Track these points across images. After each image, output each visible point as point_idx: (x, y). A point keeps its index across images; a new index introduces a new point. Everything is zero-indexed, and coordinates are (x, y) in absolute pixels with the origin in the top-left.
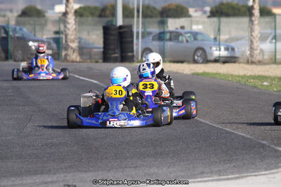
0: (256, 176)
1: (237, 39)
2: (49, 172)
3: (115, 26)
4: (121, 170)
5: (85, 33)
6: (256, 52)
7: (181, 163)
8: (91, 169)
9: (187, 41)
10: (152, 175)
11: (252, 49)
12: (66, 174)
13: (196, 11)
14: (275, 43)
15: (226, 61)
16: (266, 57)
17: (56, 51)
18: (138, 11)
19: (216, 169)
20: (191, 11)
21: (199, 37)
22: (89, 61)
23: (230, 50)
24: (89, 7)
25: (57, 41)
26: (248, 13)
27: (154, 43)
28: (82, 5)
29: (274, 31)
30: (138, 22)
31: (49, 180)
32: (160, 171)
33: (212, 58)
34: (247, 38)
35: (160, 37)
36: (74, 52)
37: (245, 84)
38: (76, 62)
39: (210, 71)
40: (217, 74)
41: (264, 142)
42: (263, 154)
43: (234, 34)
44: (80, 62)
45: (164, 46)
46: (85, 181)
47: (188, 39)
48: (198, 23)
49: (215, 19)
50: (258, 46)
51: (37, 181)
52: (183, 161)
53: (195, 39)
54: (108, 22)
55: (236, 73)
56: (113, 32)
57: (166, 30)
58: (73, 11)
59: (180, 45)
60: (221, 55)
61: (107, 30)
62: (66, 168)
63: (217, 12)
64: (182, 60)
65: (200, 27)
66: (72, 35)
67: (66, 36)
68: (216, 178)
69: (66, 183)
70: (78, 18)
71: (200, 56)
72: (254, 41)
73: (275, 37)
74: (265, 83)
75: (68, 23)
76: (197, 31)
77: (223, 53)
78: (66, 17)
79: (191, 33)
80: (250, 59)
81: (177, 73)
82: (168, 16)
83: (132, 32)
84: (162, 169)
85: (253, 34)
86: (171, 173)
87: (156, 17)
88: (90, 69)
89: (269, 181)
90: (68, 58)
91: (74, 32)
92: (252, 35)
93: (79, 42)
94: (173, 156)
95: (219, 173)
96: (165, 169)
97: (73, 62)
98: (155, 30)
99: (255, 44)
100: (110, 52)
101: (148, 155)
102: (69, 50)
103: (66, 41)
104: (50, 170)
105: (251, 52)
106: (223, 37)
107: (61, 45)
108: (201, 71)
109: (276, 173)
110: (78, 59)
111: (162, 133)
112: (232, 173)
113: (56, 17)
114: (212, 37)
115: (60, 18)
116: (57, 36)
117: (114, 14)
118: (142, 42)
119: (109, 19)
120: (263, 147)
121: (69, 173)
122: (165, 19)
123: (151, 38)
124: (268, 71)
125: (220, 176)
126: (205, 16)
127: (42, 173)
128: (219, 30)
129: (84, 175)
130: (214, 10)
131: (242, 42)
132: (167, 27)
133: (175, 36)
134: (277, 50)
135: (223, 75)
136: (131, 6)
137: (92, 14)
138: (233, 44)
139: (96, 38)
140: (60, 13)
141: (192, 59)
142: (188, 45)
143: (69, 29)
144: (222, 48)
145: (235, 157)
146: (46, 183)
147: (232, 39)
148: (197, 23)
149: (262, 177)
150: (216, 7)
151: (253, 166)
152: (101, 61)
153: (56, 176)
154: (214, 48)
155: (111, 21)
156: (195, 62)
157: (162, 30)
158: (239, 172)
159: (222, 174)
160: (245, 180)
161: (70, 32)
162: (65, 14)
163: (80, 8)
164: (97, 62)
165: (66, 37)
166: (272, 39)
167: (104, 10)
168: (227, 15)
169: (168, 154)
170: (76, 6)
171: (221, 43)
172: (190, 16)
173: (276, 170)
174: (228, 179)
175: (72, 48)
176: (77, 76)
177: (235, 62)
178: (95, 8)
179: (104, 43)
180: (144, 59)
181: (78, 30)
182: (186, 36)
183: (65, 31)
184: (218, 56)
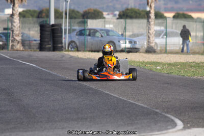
1: (137, 35)
3: (49, 24)
5: (27, 29)
6: (152, 45)
9: (102, 36)
11: (149, 42)
13: (108, 14)
14: (166, 38)
18: (66, 14)
20: (105, 14)
21: (110, 33)
22: (29, 50)
23: (133, 43)
24: (30, 11)
25: (6, 35)
26: (146, 16)
27: (77, 37)
28: (24, 9)
30: (66, 22)
33: (120, 49)
34: (146, 34)
35: (81, 33)
37: (144, 68)
38: (20, 50)
41: (157, 111)
43: (136, 31)
44: (22, 51)
45: (85, 40)
49: (122, 21)
50: (154, 40)
53: (108, 35)
55: (137, 60)
56: (47, 29)
57: (86, 28)
58: (18, 13)
59: (96, 39)
61: (43, 27)
63: (124, 15)
64: (98, 50)
65: (111, 26)
66: (17, 31)
67: (13, 31)
70: (22, 19)
72: (151, 37)
73: (166, 34)
75: (14, 22)
76: (109, 29)
77: (128, 45)
78: (13, 18)
82: (88, 18)
83: (61, 29)
87: (79, 18)
90: (14, 48)
91: (19, 29)
92: (149, 32)
93: (22, 36)
97: (17, 50)
99: (151, 39)
100: (46, 43)
102: (15, 41)
103: (13, 36)
106: (128, 34)
110: (21, 48)
111: (82, 103)
113: (5, 18)
114: (120, 33)
115: (8, 18)
116: (6, 31)
117: (48, 16)
119: (46, 19)
120: (157, 114)
122: (86, 20)
123: (75, 33)
124: (160, 59)
126: (115, 18)
128: (125, 28)
130: (122, 13)
132: (87, 25)
133: (93, 32)
134: (167, 43)
136: (61, 10)
137: (32, 16)
138: (135, 39)
139: (34, 33)
140: (8, 14)
142: (102, 39)
143: (15, 27)
144: (127, 42)
147: (134, 35)
148: (109, 23)
150: (123, 12)
152: (38, 50)
154: (121, 42)
155: (46, 21)
157: (83, 28)
161: (15, 29)
162: (12, 15)
163: (23, 11)
165: (13, 33)
166: (164, 35)
167: (41, 13)
168: (131, 17)
170: (20, 10)
172: (104, 18)
175: (17, 41)
177: (136, 52)
178: (35, 11)
179: (41, 37)
180: (70, 49)
181: (22, 27)
182: (101, 32)
183: (12, 28)
184: (124, 47)
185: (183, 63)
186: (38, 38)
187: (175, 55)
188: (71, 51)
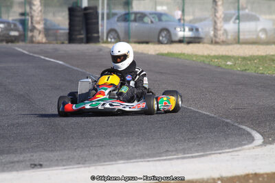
0: (220, 153)
1: (201, 20)
2: (15, 152)
3: (80, 7)
4: (87, 149)
5: (51, 14)
6: (220, 33)
7: (147, 142)
8: (57, 148)
9: (152, 22)
10: (118, 153)
11: (215, 29)
12: (32, 154)
14: (239, 23)
15: (190, 41)
16: (229, 37)
17: (22, 33)
19: (181, 147)
21: (164, 18)
22: (55, 42)
23: (194, 30)
25: (23, 23)
27: (119, 24)
29: (237, 11)
30: (103, 3)
31: (16, 159)
32: (126, 150)
33: (177, 39)
34: (211, 18)
35: (125, 18)
36: (40, 33)
37: (209, 64)
38: (42, 43)
39: (175, 52)
40: (181, 54)
41: (228, 121)
42: (227, 133)
43: (198, 14)
44: (45, 43)
45: (129, 27)
46: (52, 161)
47: (153, 20)
49: (179, 1)
50: (222, 27)
51: (3, 161)
52: (148, 140)
53: (160, 20)
54: (73, 3)
55: (200, 53)
56: (78, 14)
57: (131, 11)
59: (145, 26)
60: (186, 36)
61: (72, 12)
62: (32, 148)
64: (147, 40)
65: (165, 8)
66: (37, 16)
67: (32, 17)
68: (180, 156)
69: (33, 163)
71: (165, 37)
72: (218, 22)
73: (238, 18)
74: (229, 63)
75: (34, 5)
76: (162, 12)
77: (188, 33)
79: (155, 14)
80: (214, 39)
81: (142, 54)
83: (97, 13)
84: (127, 148)
85: (217, 14)
86: (136, 151)
88: (56, 50)
89: (233, 158)
90: (34, 39)
91: (40, 14)
92: (215, 16)
93: (45, 24)
94: (138, 135)
95: (184, 151)
96: (130, 148)
97: (39, 43)
98: (120, 11)
99: (219, 25)
100: (76, 33)
101: (113, 135)
102: (35, 31)
103: (32, 23)
104: (16, 150)
105: (215, 32)
106: (188, 18)
107: (26, 27)
108: (166, 52)
109: (240, 150)
110: (44, 40)
112: (197, 151)
116: (23, 18)
118: (107, 23)
120: (227, 126)
121: (36, 152)
123: (116, 19)
124: (231, 51)
125: (185, 154)
127: (9, 153)
128: (183, 10)
129: (51, 155)
131: (206, 22)
132: (132, 8)
133: (141, 17)
134: (241, 30)
135: (188, 55)
138: (197, 25)
139: (61, 20)
141: (156, 40)
142: (153, 26)
143: (34, 11)
144: (187, 29)
145: (199, 136)
146: (12, 163)
147: (196, 20)
148: (162, 4)
149: (225, 154)
151: (217, 145)
152: (67, 42)
153: (22, 156)
154: (178, 29)
155: (77, 3)
156: (160, 42)
157: (127, 11)
158: (204, 150)
159: (186, 152)
160: (209, 157)
161: (35, 14)
164: (63, 43)
165: (32, 19)
166: (236, 19)
169: (133, 133)
171: (186, 24)
173: (240, 148)
174: (192, 157)
175: (38, 30)
176: (43, 57)
177: (199, 43)
179: (70, 24)
180: (109, 40)
181: (44, 12)
182: (151, 16)
183: (31, 13)
184: (182, 36)
185: (262, 56)
186: (67, 26)
187: (251, 46)
188: (111, 42)
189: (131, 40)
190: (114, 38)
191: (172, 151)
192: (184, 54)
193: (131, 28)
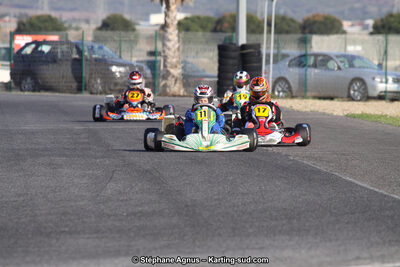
3: (236, 45)
5: (193, 54)
8: (197, 250)
9: (339, 68)
10: (286, 259)
13: (352, 25)
15: (395, 98)
17: (151, 80)
18: (269, 25)
19: (379, 254)
20: (346, 25)
21: (357, 63)
24: (198, 18)
25: (152, 65)
27: (291, 70)
28: (189, 15)
30: (269, 40)
32: (297, 255)
33: (375, 94)
35: (301, 61)
36: (176, 82)
38: (179, 96)
39: (372, 112)
40: (381, 116)
44: (184, 96)
45: (306, 75)
47: (341, 65)
48: (355, 42)
49: (380, 37)
52: (331, 241)
53: (351, 65)
54: (225, 39)
56: (233, 54)
57: (309, 52)
58: (176, 23)
59: (331, 73)
60: (389, 89)
61: (223, 51)
63: (383, 27)
64: (332, 95)
65: (359, 48)
66: (173, 57)
67: (165, 58)
70: (183, 34)
71: (358, 90)
75: (169, 40)
76: (355, 54)
77: (392, 86)
78: (166, 31)
79: (345, 56)
81: (324, 114)
82: (313, 32)
83: (260, 53)
84: (299, 252)
86: (313, 258)
87: (295, 32)
90: (168, 90)
91: (177, 54)
93: (184, 68)
94: (316, 234)
95: (383, 259)
96: (303, 252)
97: (174, 96)
98: (293, 51)
100: (228, 82)
101: (280, 232)
102: (169, 78)
103: (165, 66)
106: (391, 64)
107: (157, 72)
108: (359, 112)
110: (182, 92)
113: (151, 31)
114: (376, 62)
115: (156, 31)
116: (152, 58)
117: (234, 28)
118: (274, 68)
119: (228, 34)
122: (308, 36)
123: (287, 63)
126: (366, 32)
128: (386, 52)
130: (379, 24)
132: (311, 47)
133: (323, 60)
135: (391, 117)
136: (259, 16)
137: (203, 28)
139: (207, 62)
140: (156, 25)
141: (346, 94)
142: (340, 73)
143: (169, 49)
144: (390, 79)
150: (382, 20)
154: (378, 80)
155: (230, 38)
156: (351, 98)
157: (303, 52)
159: (386, 260)
161: (170, 53)
162: (164, 27)
163: (186, 19)
165: (165, 61)
167: (219, 22)
168: (398, 32)
169: (308, 231)
170: (180, 16)
171: (389, 72)
172: (344, 32)
175: (173, 76)
178: (208, 19)
179: (219, 69)
180: (276, 93)
181: (182, 51)
182: (338, 60)
183: (164, 52)
184: (384, 90)
186: (215, 72)
188: (278, 97)
189: (308, 94)
190: (284, 91)
191: (365, 259)
192: (386, 116)
193: (308, 77)
